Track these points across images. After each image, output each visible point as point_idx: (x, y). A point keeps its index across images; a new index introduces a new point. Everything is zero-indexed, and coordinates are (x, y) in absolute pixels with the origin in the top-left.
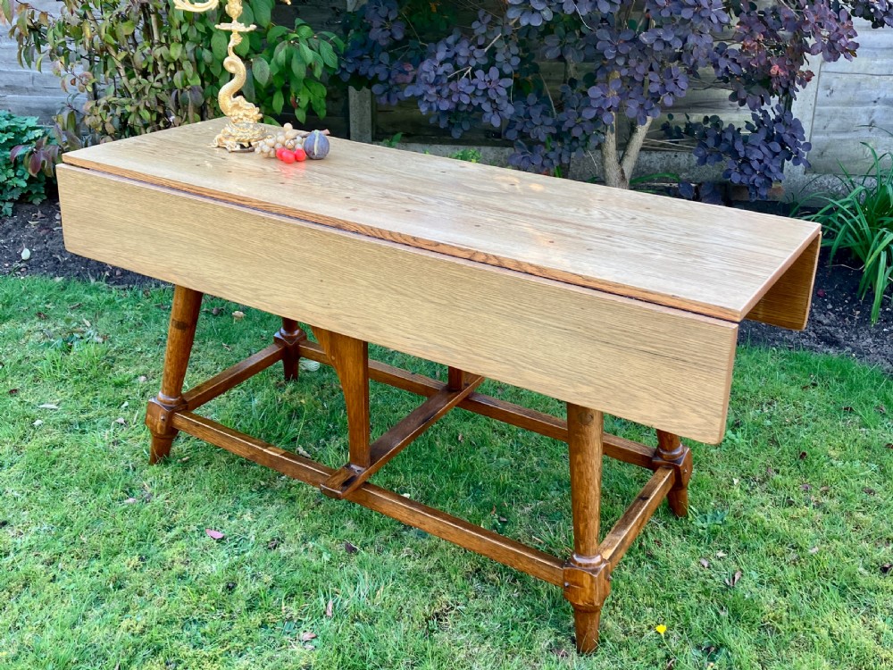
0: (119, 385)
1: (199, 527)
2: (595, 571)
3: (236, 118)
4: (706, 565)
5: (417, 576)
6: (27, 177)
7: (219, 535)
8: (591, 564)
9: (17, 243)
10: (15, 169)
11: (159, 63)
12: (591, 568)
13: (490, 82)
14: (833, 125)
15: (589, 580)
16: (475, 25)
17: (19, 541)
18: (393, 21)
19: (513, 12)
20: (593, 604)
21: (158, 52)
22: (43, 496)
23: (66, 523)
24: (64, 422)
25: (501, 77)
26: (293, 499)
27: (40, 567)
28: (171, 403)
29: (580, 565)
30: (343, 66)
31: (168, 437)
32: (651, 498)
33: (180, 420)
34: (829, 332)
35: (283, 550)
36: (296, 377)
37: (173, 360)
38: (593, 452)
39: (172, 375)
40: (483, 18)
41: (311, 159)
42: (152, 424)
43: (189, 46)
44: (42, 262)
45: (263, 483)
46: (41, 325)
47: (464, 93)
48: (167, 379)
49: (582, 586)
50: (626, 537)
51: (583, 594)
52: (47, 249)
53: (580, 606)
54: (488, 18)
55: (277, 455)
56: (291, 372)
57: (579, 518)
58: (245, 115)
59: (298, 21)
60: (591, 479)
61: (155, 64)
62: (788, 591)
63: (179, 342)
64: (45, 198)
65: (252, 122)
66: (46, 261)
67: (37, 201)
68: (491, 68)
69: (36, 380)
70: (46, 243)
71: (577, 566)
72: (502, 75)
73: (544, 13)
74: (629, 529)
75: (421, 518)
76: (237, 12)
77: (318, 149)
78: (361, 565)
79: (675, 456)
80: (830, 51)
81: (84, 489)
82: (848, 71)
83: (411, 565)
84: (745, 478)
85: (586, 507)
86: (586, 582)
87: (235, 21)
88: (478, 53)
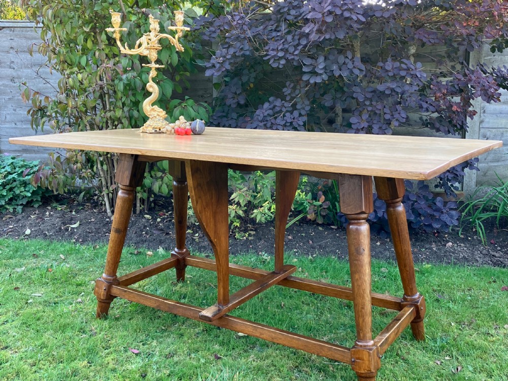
0: (78, 285)
1: (124, 348)
2: (370, 349)
3: (153, 116)
4: (439, 363)
5: (259, 369)
6: (31, 191)
7: (136, 351)
8: (367, 345)
9: (24, 227)
10: (25, 187)
11: (109, 122)
12: (369, 348)
13: (294, 119)
14: (490, 158)
15: (367, 355)
16: (284, 90)
17: (14, 356)
18: (239, 94)
19: (305, 77)
20: (370, 371)
21: (108, 114)
22: (31, 334)
23: (43, 346)
24: (45, 301)
25: (299, 116)
26: (182, 335)
27: (26, 366)
28: (110, 280)
29: (361, 346)
30: (211, 121)
31: (107, 301)
32: (402, 320)
33: (115, 290)
34: (500, 261)
35: (176, 359)
36: (183, 279)
37: (112, 253)
38: (365, 272)
39: (111, 262)
40: (289, 86)
41: (195, 134)
42: (98, 293)
43: (126, 109)
44: (36, 236)
45: (163, 328)
46: (34, 260)
47: (279, 125)
48: (108, 265)
49: (363, 360)
50: (388, 337)
51: (364, 365)
52: (40, 229)
53: (363, 373)
54: (292, 85)
55: (173, 303)
56: (181, 276)
57: (359, 316)
58: (158, 115)
59: (187, 97)
60: (365, 289)
61: (107, 123)
62: (493, 376)
63: (116, 241)
64: (41, 204)
65: (162, 118)
66: (39, 235)
67: (36, 206)
68: (295, 111)
69: (30, 283)
70: (40, 226)
71: (359, 347)
72: (300, 115)
73: (323, 76)
74: (389, 333)
75: (261, 331)
76: (154, 58)
77: (198, 127)
78: (224, 365)
79: (415, 299)
80: (485, 96)
81: (56, 331)
82: (496, 127)
83: (255, 364)
84: (459, 323)
85: (363, 308)
86: (366, 357)
87: (153, 63)
88: (286, 104)
